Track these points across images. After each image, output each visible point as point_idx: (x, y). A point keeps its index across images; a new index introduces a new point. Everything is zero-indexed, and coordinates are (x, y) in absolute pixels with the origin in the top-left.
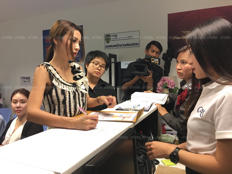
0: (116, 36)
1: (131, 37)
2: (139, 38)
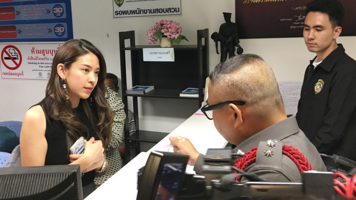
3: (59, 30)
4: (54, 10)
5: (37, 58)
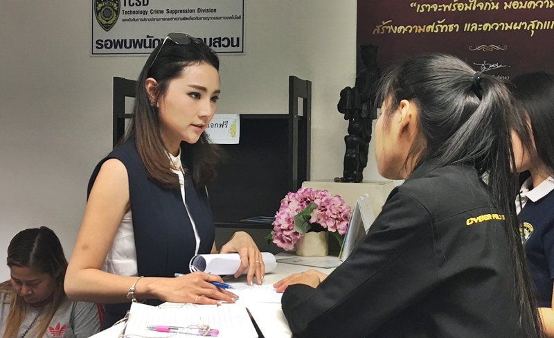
0: (144, 1)
1: (207, 11)
2: (241, 18)
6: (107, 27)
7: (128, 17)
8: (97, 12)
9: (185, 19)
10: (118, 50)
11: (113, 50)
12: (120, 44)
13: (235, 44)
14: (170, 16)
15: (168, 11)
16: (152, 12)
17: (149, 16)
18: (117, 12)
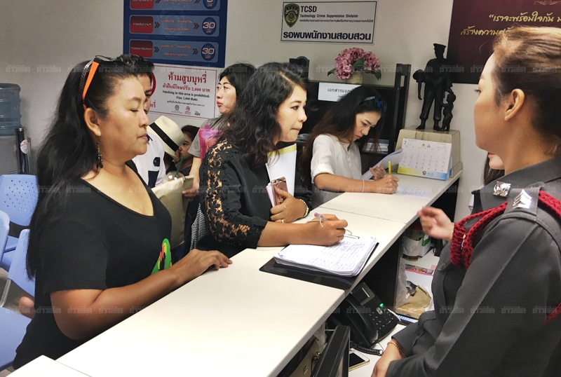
0: (314, 9)
1: (352, 16)
2: (373, 21)
3: (208, 51)
4: (203, 25)
5: (175, 86)
6: (291, 25)
7: (303, 18)
8: (286, 15)
9: (338, 21)
10: (296, 39)
11: (293, 39)
12: (297, 35)
13: (368, 37)
14: (329, 19)
15: (328, 16)
16: (318, 16)
17: (316, 18)
18: (297, 15)
